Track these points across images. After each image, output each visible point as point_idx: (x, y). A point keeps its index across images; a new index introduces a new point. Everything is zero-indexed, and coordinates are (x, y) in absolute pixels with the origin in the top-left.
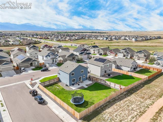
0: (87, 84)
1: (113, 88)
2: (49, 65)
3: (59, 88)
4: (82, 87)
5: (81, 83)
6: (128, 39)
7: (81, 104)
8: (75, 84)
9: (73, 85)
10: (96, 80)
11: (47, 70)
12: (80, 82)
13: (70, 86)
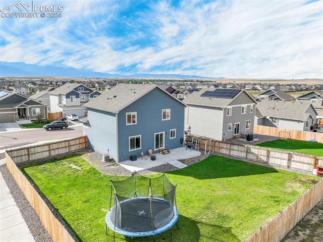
0: (183, 157)
1: (282, 169)
2: (74, 118)
3: (80, 169)
4: (164, 165)
5: (164, 153)
6: (261, 89)
7: (163, 233)
8: (140, 156)
9: (133, 158)
10: (214, 146)
11: (64, 128)
12: (159, 152)
13: (120, 161)
